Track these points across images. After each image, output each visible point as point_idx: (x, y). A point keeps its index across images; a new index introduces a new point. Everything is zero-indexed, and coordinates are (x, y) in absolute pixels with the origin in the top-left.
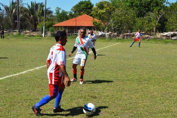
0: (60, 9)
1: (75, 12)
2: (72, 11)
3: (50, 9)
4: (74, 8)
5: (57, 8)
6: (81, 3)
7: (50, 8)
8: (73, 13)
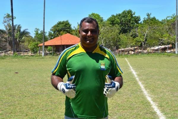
0: (39, 30)
1: (54, 32)
2: (51, 31)
3: (27, 31)
4: (53, 29)
5: (36, 29)
6: (60, 23)
7: (27, 29)
8: (52, 32)
